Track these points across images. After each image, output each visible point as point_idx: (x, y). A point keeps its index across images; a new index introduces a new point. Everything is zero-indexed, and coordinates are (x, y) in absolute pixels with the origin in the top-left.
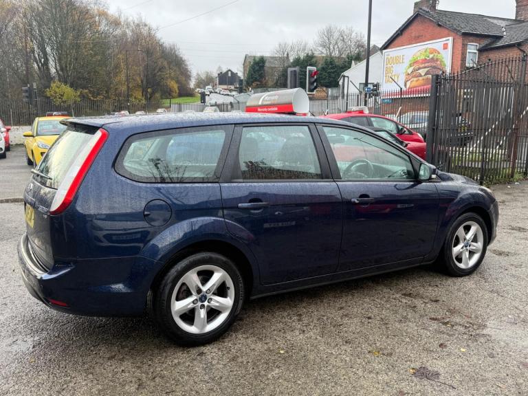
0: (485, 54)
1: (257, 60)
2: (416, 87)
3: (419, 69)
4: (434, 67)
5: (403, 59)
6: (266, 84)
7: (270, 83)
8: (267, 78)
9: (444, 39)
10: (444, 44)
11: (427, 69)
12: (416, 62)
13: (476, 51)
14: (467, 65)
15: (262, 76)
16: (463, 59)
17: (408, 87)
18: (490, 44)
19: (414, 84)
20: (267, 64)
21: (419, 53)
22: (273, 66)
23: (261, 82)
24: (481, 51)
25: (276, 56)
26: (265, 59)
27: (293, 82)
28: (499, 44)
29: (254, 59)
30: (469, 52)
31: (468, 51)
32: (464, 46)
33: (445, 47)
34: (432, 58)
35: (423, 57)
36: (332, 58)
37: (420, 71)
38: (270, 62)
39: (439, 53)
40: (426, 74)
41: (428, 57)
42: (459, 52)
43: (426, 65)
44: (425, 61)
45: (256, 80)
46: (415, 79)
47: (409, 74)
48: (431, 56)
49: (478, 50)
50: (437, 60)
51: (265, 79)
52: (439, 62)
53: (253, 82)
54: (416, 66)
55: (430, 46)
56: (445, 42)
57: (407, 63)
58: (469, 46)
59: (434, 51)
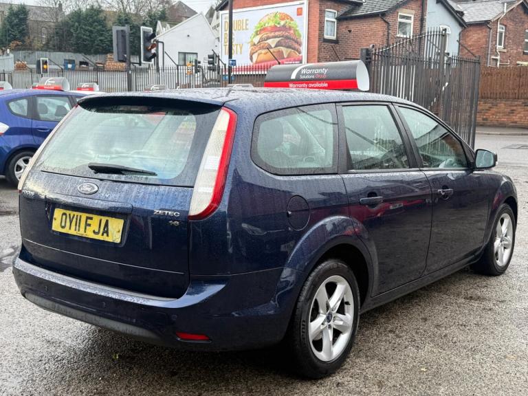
0: (345, 24)
1: (15, 9)
2: (266, 61)
3: (268, 38)
4: (287, 38)
5: (246, 24)
6: (30, 45)
7: (37, 44)
8: (32, 37)
9: (298, 2)
10: (298, 9)
11: (278, 39)
12: (264, 29)
13: (335, 20)
14: (326, 37)
15: (24, 33)
16: (321, 29)
17: (254, 60)
18: (350, 12)
19: (262, 57)
20: (31, 17)
21: (267, 18)
22: (40, 19)
23: (23, 41)
24: (340, 19)
25: (45, 5)
26: (27, 8)
27: (120, 44)
28: (360, 12)
29: (11, 9)
30: (327, 21)
31: (326, 19)
32: (322, 13)
33: (299, 12)
34: (284, 26)
35: (272, 24)
36: (127, 15)
37: (269, 41)
38: (35, 13)
39: (292, 20)
40: (276, 46)
41: (279, 24)
42: (316, 19)
43: (277, 33)
44: (275, 29)
45: (15, 39)
46: (263, 51)
47: (255, 45)
48: (282, 23)
49: (336, 19)
50: (290, 28)
51: (29, 38)
52: (292, 32)
53: (10, 41)
54: (264, 35)
55: (280, 10)
56: (300, 6)
57: (252, 30)
58: (327, 13)
59: (285, 17)
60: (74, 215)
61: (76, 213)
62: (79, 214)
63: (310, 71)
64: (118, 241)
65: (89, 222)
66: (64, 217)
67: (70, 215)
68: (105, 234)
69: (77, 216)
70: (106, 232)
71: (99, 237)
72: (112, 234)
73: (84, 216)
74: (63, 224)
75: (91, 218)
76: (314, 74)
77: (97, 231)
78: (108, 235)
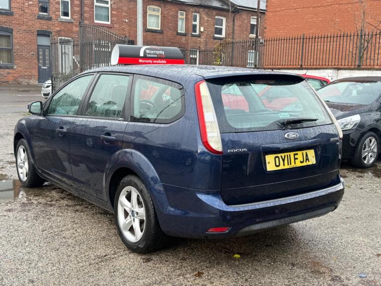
60: (285, 156)
61: (286, 154)
62: (288, 154)
63: (152, 52)
64: (315, 162)
65: (296, 156)
66: (277, 159)
67: (281, 156)
68: (307, 161)
69: (287, 155)
70: (307, 159)
71: (305, 164)
72: (311, 159)
73: (292, 154)
74: (277, 164)
75: (297, 154)
76: (156, 54)
77: (302, 161)
78: (309, 161)
